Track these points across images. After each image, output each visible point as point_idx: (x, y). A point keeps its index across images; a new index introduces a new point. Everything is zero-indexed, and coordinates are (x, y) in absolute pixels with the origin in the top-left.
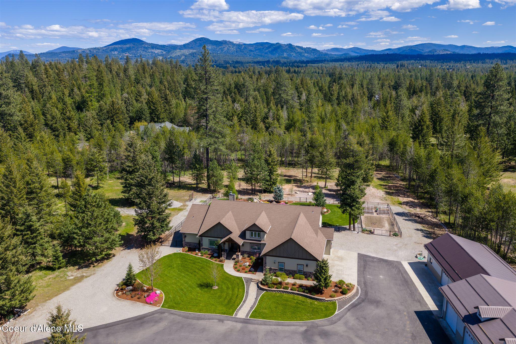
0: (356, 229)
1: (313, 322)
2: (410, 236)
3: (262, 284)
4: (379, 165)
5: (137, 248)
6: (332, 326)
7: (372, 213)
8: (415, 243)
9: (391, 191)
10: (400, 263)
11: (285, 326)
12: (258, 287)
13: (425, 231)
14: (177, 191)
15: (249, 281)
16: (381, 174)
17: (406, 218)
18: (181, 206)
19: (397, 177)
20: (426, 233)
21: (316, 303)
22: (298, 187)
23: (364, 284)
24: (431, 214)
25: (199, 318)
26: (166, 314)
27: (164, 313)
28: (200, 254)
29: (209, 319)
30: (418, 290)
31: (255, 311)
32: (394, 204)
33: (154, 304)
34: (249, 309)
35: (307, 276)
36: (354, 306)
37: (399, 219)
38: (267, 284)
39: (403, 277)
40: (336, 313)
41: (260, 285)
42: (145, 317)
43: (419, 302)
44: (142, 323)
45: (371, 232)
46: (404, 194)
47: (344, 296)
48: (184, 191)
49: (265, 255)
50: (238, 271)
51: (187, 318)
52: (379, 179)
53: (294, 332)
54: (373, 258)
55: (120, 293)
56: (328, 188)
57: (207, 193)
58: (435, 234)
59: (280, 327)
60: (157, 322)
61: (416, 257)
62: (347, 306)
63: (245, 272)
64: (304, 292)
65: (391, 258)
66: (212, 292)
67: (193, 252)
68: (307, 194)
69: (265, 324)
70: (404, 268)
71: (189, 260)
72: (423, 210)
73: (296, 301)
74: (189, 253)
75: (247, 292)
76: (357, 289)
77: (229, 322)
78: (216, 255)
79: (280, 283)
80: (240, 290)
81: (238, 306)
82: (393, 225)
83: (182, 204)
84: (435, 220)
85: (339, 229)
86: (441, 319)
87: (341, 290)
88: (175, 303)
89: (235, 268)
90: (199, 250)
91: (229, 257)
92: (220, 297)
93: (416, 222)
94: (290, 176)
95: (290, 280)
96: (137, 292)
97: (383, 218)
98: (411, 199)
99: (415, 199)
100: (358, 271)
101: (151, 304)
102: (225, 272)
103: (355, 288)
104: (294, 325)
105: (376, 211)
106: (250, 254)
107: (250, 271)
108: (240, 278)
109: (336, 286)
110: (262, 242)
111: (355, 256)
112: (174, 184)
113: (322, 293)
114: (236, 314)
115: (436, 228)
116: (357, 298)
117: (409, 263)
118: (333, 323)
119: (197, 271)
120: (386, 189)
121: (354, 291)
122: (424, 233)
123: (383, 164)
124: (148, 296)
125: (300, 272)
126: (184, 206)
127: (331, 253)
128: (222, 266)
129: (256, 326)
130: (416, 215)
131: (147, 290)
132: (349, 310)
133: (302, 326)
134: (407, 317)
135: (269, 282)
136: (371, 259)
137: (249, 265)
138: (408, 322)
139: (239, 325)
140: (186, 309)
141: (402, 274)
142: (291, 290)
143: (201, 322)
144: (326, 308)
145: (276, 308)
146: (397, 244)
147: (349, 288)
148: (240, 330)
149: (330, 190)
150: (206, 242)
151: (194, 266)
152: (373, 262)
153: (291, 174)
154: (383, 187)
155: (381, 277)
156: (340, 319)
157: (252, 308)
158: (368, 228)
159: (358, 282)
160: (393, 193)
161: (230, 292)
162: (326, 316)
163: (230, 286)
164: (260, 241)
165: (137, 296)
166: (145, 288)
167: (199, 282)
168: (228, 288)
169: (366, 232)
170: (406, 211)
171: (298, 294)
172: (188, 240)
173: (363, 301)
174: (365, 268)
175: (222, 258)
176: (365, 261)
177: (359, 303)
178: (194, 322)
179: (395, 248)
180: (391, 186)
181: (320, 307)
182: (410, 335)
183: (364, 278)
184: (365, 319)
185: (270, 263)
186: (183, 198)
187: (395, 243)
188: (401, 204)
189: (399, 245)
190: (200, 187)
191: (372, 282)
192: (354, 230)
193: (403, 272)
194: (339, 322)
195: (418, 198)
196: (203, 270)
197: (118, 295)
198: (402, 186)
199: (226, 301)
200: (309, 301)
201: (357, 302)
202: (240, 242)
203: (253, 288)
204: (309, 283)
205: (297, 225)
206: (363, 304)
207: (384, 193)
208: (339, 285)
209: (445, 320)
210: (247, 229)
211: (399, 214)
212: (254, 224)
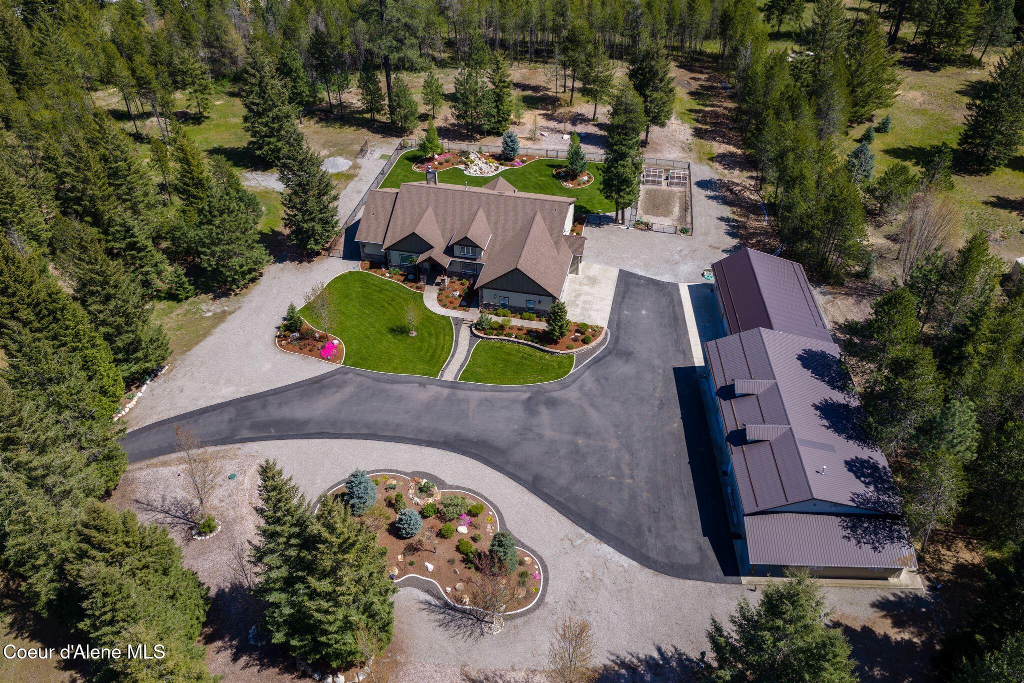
0: (627, 223)
1: (539, 386)
2: (706, 234)
3: (477, 329)
4: (701, 53)
6: (563, 391)
7: (659, 183)
8: (710, 246)
9: (704, 127)
10: (675, 287)
11: (504, 392)
12: (472, 332)
13: (734, 221)
14: (338, 130)
15: (459, 322)
16: (699, 79)
17: (712, 194)
18: (350, 168)
19: (725, 88)
20: (733, 227)
21: (547, 357)
22: (549, 117)
24: (753, 183)
25: (394, 382)
26: (351, 375)
27: (347, 373)
28: (388, 275)
29: (407, 382)
30: (688, 335)
31: (466, 370)
32: (700, 160)
33: (334, 360)
34: (459, 367)
35: (539, 315)
36: (597, 360)
37: (699, 195)
38: (484, 329)
39: (674, 311)
40: (572, 372)
41: (473, 329)
42: (323, 379)
43: (684, 353)
44: (321, 388)
46: (723, 136)
47: (586, 346)
48: (352, 129)
49: (482, 287)
50: (444, 306)
51: (379, 380)
52: (691, 94)
53: (514, 401)
54: (641, 277)
55: (284, 343)
56: (599, 121)
57: (392, 135)
58: (746, 228)
59: (497, 394)
60: (339, 386)
63: (454, 308)
64: (532, 341)
65: (666, 278)
66: (409, 341)
67: (378, 270)
68: (561, 136)
69: (478, 389)
70: (679, 295)
71: (373, 285)
72: (745, 172)
73: (520, 355)
74: (371, 272)
75: (457, 341)
76: (606, 334)
77: (432, 387)
78: (411, 277)
79: (502, 327)
80: (447, 338)
81: (444, 362)
82: (686, 209)
83: (351, 163)
84: (755, 197)
85: (600, 221)
86: (704, 380)
87: (583, 337)
88: (361, 359)
89: (440, 301)
90: (387, 268)
91: (430, 282)
92: (420, 349)
93: (725, 201)
94: (536, 89)
95: (516, 322)
96: (307, 342)
97: (675, 193)
99: (738, 148)
100: (614, 302)
101: (328, 360)
102: (426, 308)
103: (603, 333)
104: (515, 391)
106: (461, 277)
107: (461, 306)
108: (446, 318)
109: (577, 331)
110: (478, 262)
111: (615, 273)
112: (332, 113)
113: (556, 343)
114: (442, 376)
115: (751, 216)
116: (603, 348)
118: (565, 386)
119: (386, 305)
121: (601, 338)
122: (730, 226)
123: (709, 51)
124: (322, 348)
125: (530, 310)
126: (355, 167)
127: (580, 272)
128: (421, 296)
129: (468, 393)
130: (728, 186)
131: (320, 337)
132: (588, 366)
133: (524, 392)
135: (486, 327)
136: (636, 280)
137: (460, 296)
138: (660, 384)
139: (446, 392)
140: (376, 368)
141: (674, 306)
142: (516, 337)
143: (397, 387)
144: (560, 364)
145: (494, 365)
146: (681, 251)
147: (596, 331)
149: (601, 126)
150: (395, 257)
151: (381, 296)
152: (638, 285)
153: (538, 83)
154: (694, 115)
155: (643, 312)
156: (574, 381)
157: (462, 366)
158: (647, 218)
159: (609, 321)
160: (706, 131)
161: (433, 341)
162: (558, 377)
163: (433, 332)
164: (475, 260)
165: (308, 348)
166: (317, 335)
167: (390, 325)
168: (430, 335)
169: (641, 226)
170: (716, 177)
171: (525, 344)
172: (367, 250)
173: (610, 353)
174: (624, 297)
175: (421, 283)
176: (627, 285)
177: (604, 357)
178: (388, 386)
179: (677, 257)
183: (619, 315)
184: (607, 380)
185: (488, 296)
186: (350, 148)
187: (680, 248)
188: (711, 159)
189: (684, 253)
190: (377, 121)
191: (629, 321)
192: (623, 223)
193: (676, 303)
195: (745, 144)
196: (394, 303)
197: (281, 345)
198: (726, 112)
199: (429, 355)
200: (539, 354)
201: (601, 355)
202: (445, 261)
203: (464, 335)
204: (540, 325)
205: (528, 241)
206: (608, 358)
207: (691, 131)
208: (581, 329)
209: (708, 381)
210: (456, 244)
211: (702, 184)
212: (466, 237)
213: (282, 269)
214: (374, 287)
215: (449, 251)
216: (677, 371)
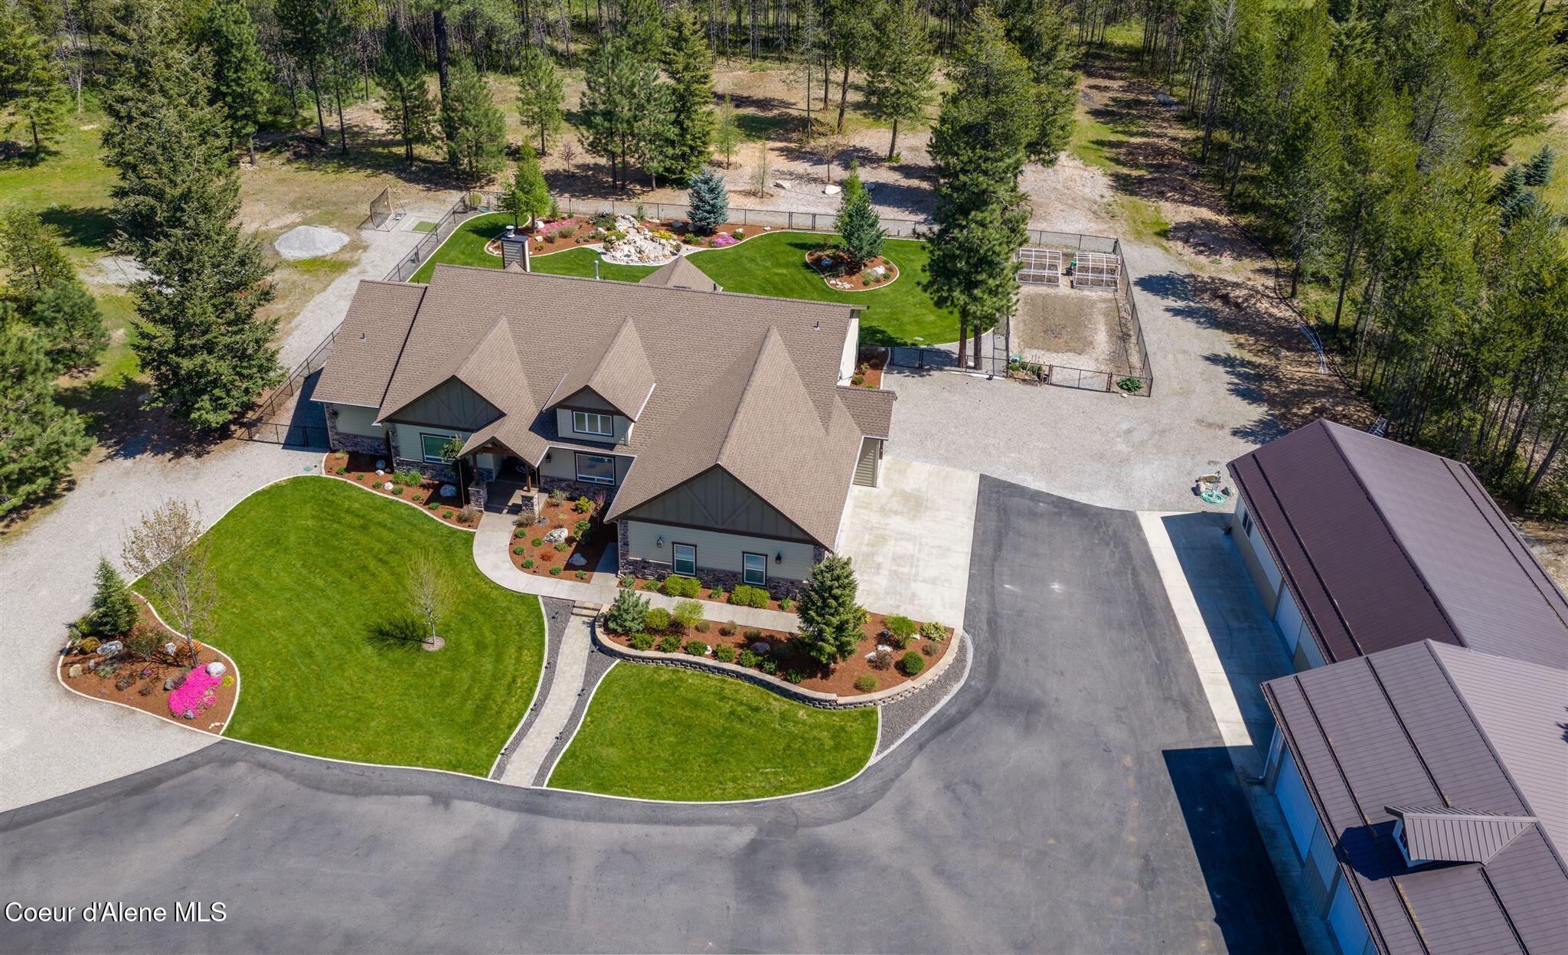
0: (987, 364)
1: (781, 806)
2: (1185, 393)
3: (609, 631)
4: (1102, 45)
5: (158, 450)
6: (850, 824)
7: (1052, 281)
8: (1200, 422)
9: (1135, 173)
10: (1129, 519)
11: (677, 823)
12: (595, 640)
13: (1244, 363)
14: (332, 176)
15: (563, 610)
16: (1106, 89)
17: (1180, 304)
18: (344, 248)
19: (1164, 104)
20: (1245, 377)
21: (802, 714)
22: (792, 155)
23: (989, 623)
24: (1271, 282)
25: (361, 789)
26: (240, 768)
27: (231, 761)
28: (389, 486)
29: (399, 792)
30: (1187, 650)
31: (571, 754)
32: (1139, 235)
33: (200, 722)
34: (550, 742)
35: (778, 592)
36: (942, 726)
37: (1152, 308)
38: (627, 632)
39: (1138, 585)
40: (873, 760)
41: (599, 631)
42: (159, 781)
43: (1186, 705)
44: (148, 808)
45: (1040, 376)
46: (1182, 189)
47: (909, 684)
48: (362, 173)
49: (626, 517)
50: (525, 567)
51: (315, 784)
52: (1096, 113)
53: (707, 856)
54: (1036, 496)
55: (75, 670)
56: (903, 161)
57: (447, 186)
58: (1278, 380)
59: (656, 830)
60: (203, 802)
61: (1196, 491)
62: (916, 728)
63: (553, 573)
64: (760, 667)
65: (1101, 498)
66: (420, 664)
67: (366, 475)
68: (820, 188)
70: (1144, 542)
71: (348, 511)
72: (1246, 261)
73: (726, 707)
74: (350, 480)
75: (551, 666)
76: (962, 649)
77: (470, 805)
78: (448, 491)
79: (676, 627)
80: (527, 656)
81: (511, 727)
82: (1124, 337)
83: (346, 239)
84: (1283, 312)
85: (922, 361)
86: (1257, 789)
87: (899, 656)
88: (279, 718)
89: (515, 553)
90: (390, 468)
91: (496, 502)
92: (447, 688)
93: (1213, 321)
94: (764, 104)
95: (715, 611)
96: (138, 667)
97: (1092, 304)
98: (1206, 214)
99: (1220, 212)
100: (975, 558)
101: (186, 719)
102: (478, 574)
103: (955, 643)
104: (709, 822)
105: (1069, 273)
106: (576, 490)
107: (570, 566)
108: (528, 601)
109: (883, 638)
110: (616, 452)
111: (968, 486)
112: (324, 144)
113: (826, 672)
114: (501, 770)
115: (1284, 353)
116: (957, 687)
117: (1164, 519)
118: (856, 808)
119: (372, 564)
120: (1117, 161)
121: (948, 659)
122: (1239, 375)
123: (1119, 41)
124: (176, 685)
125: (754, 579)
126: (356, 246)
127: (880, 481)
128: (469, 540)
129: (570, 826)
130: (1216, 290)
131: (180, 653)
132: (920, 744)
133: (737, 824)
134: (1131, 780)
135: (635, 626)
136: (1026, 503)
137: (569, 541)
138: (1135, 803)
139: (506, 822)
140: (319, 745)
141: (1135, 574)
142: (715, 655)
143: (370, 807)
144: (838, 733)
145: (651, 737)
146: (1129, 431)
147: (934, 638)
148: (506, 846)
149: (908, 171)
150: (409, 441)
151: (364, 539)
152: (1033, 515)
153: (769, 95)
154: (1107, 152)
155: (1056, 586)
156: (882, 791)
157: (561, 738)
158: (1031, 356)
159: (967, 612)
160: (1140, 181)
161: (487, 665)
162: (834, 776)
163: (489, 637)
164: (611, 446)
165: (140, 684)
166: (171, 648)
167: (375, 619)
168: (480, 646)
169: (1021, 374)
170: (1182, 271)
171: (738, 677)
172: (344, 425)
173: (977, 703)
174: (999, 547)
175: (471, 508)
176: (1003, 513)
177: (963, 715)
178: (343, 804)
179: (1121, 447)
180: (1139, 146)
181: (815, 732)
182: (1133, 864)
183: (992, 594)
184: (977, 787)
185: (640, 542)
186: (351, 211)
187: (1124, 426)
188: (1164, 234)
189: (1137, 436)
190: (418, 159)
191: (1020, 613)
192: (977, 366)
193: (1138, 562)
194: (879, 804)
195: (1237, 205)
196: (394, 560)
197: (67, 677)
198: (1177, 146)
199: (470, 705)
200: (778, 704)
201: (953, 711)
202: (533, 450)
203: (575, 643)
204: (783, 622)
205: (749, 396)
206: (975, 718)
207: (1107, 181)
208: (893, 633)
209: (1272, 794)
210: (562, 405)
211: (1155, 285)
212: (587, 387)
213: (127, 473)
214: (349, 518)
215: (545, 424)
216: (1172, 757)
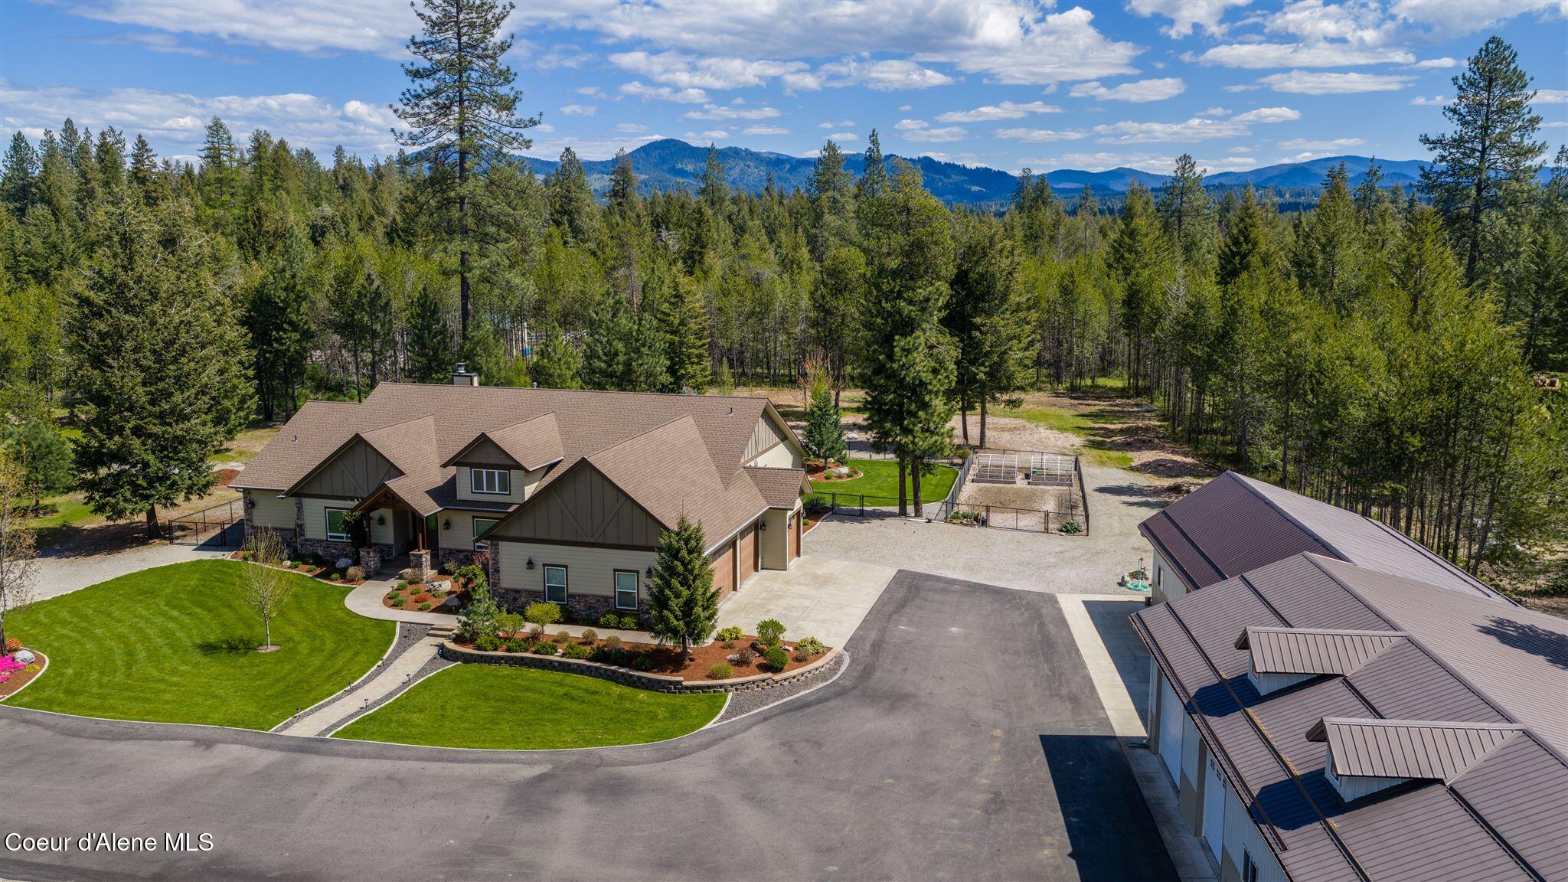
0: (927, 515)
1: (589, 753)
3: (458, 642)
7: (1009, 482)
9: (1109, 441)
10: (1048, 599)
12: (440, 649)
15: (418, 632)
16: (1094, 405)
17: (1137, 500)
21: (642, 696)
23: (873, 646)
25: (120, 737)
28: (287, 563)
29: (162, 738)
30: (1085, 668)
34: (353, 710)
37: (1105, 500)
38: (475, 636)
39: (1043, 631)
40: (708, 726)
41: (449, 643)
45: (978, 522)
47: (768, 676)
49: (496, 536)
50: (396, 606)
52: (1082, 415)
53: (484, 782)
54: (954, 582)
59: (436, 765)
61: (1125, 584)
62: (766, 708)
63: (422, 610)
65: (1021, 585)
66: (243, 662)
69: (380, 756)
70: (1059, 611)
75: (384, 666)
76: (838, 660)
77: (236, 748)
78: (343, 563)
80: (362, 657)
81: (316, 700)
82: (1072, 507)
85: (863, 513)
87: (765, 659)
88: (68, 693)
89: (390, 599)
91: (389, 570)
92: (262, 676)
97: (1046, 492)
98: (1172, 457)
100: (872, 612)
102: (343, 610)
103: (830, 656)
105: (1027, 478)
108: (385, 624)
109: (751, 650)
111: (886, 574)
113: (678, 667)
114: (286, 727)
116: (822, 685)
117: (1086, 603)
118: (674, 755)
120: (1093, 436)
121: (820, 665)
125: (626, 603)
127: (792, 567)
128: (346, 592)
129: (339, 761)
132: (765, 718)
133: (532, 764)
134: (997, 745)
136: (939, 585)
138: (996, 759)
139: (271, 759)
140: (96, 710)
141: (1042, 624)
142: (566, 655)
144: (675, 712)
145: (467, 708)
146: (1061, 552)
147: (808, 652)
148: (257, 773)
150: (313, 517)
152: (945, 592)
154: (1085, 431)
155: (953, 630)
156: (708, 746)
157: (365, 709)
159: (852, 639)
160: (1115, 443)
161: (316, 661)
163: (329, 646)
164: (507, 506)
168: (316, 651)
169: (962, 520)
170: (1142, 481)
171: (583, 670)
172: (259, 517)
173: (842, 694)
174: (901, 607)
175: (359, 568)
176: (914, 590)
177: (820, 701)
178: (93, 746)
179: (1051, 560)
180: (1118, 429)
181: (651, 708)
183: (883, 631)
185: (511, 567)
187: (1058, 549)
188: (1129, 469)
189: (1069, 555)
191: (909, 643)
192: (918, 513)
193: (1048, 619)
194: (701, 753)
199: (281, 686)
203: (416, 655)
207: (1081, 443)
208: (762, 646)
209: (1156, 753)
210: (461, 461)
211: (1111, 489)
212: (481, 436)
214: (231, 580)
215: (446, 492)
